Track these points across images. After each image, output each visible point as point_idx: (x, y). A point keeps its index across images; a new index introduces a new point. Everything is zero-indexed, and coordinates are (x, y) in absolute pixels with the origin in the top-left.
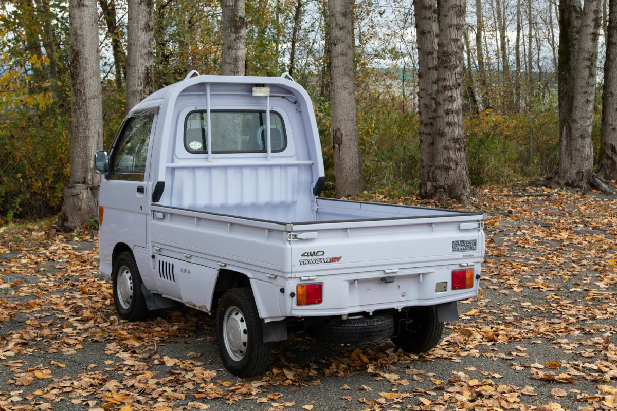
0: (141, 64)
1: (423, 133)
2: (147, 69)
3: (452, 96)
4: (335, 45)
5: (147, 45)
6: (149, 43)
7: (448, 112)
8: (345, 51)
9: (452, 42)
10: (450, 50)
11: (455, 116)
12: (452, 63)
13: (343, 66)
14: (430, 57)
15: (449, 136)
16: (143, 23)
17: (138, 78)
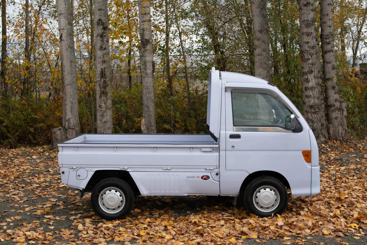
0: (99, 67)
2: (102, 69)
5: (102, 57)
8: (261, 53)
9: (305, 44)
11: (311, 91)
12: (305, 57)
13: (259, 61)
16: (99, 46)
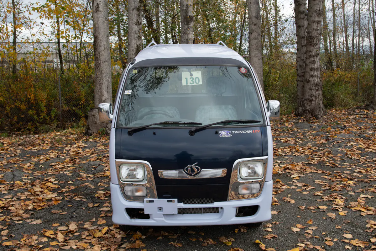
0: (134, 43)
1: (299, 81)
2: (138, 46)
3: (314, 61)
4: (252, 33)
5: (138, 32)
6: (139, 31)
7: (312, 70)
8: (257, 37)
9: (315, 31)
10: (313, 35)
11: (316, 71)
12: (314, 42)
13: (256, 45)
14: (303, 40)
15: (312, 82)
16: (135, 20)
17: (133, 51)
